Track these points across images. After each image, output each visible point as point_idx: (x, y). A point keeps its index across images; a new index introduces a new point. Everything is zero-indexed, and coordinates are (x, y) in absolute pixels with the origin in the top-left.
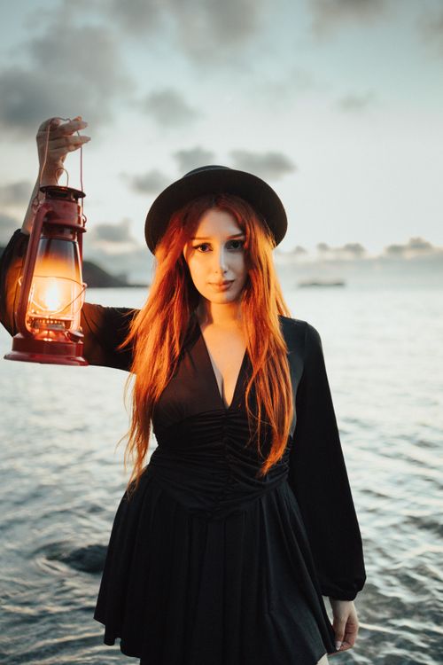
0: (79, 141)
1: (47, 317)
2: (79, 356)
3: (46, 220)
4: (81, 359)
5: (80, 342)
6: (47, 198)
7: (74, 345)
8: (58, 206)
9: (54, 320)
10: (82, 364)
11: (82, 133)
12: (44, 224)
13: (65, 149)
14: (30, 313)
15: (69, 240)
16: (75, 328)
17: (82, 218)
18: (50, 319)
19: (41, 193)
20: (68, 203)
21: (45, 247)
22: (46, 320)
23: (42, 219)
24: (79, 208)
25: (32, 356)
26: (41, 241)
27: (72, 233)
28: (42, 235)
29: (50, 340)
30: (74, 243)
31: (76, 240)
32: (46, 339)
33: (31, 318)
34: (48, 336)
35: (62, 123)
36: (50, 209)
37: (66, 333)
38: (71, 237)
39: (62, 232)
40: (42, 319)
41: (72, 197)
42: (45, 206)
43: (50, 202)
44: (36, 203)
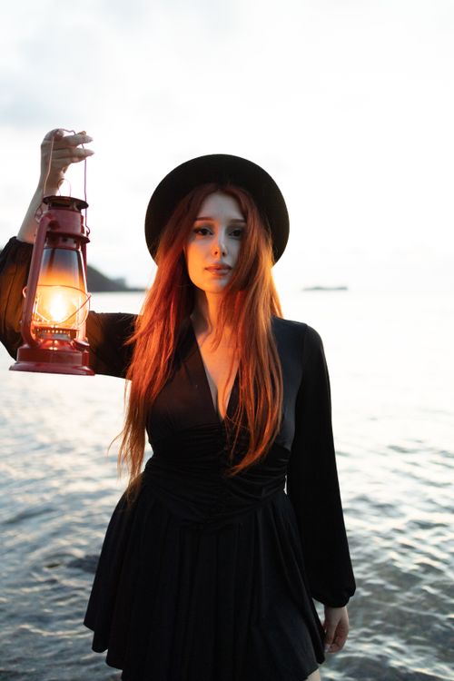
0: (83, 153)
1: (52, 326)
2: (85, 365)
3: (49, 230)
4: (86, 368)
5: (86, 352)
6: (50, 209)
7: (80, 354)
8: (60, 215)
9: (59, 329)
10: (89, 373)
11: (87, 146)
12: (48, 233)
13: (68, 160)
14: (35, 323)
15: (73, 249)
16: (81, 338)
17: (86, 229)
18: (55, 329)
19: (44, 204)
20: (72, 213)
21: (49, 258)
22: (51, 329)
23: (46, 229)
24: (82, 217)
25: (38, 365)
26: (45, 251)
27: (75, 242)
28: (46, 245)
29: (55, 349)
30: (78, 253)
31: (80, 250)
32: (51, 348)
33: (36, 328)
34: (53, 345)
35: (66, 134)
36: (54, 219)
37: (72, 343)
38: (75, 246)
39: (65, 240)
40: (47, 329)
41: (75, 207)
42: (49, 215)
43: (53, 211)
44: (39, 212)
